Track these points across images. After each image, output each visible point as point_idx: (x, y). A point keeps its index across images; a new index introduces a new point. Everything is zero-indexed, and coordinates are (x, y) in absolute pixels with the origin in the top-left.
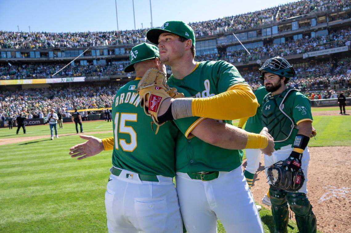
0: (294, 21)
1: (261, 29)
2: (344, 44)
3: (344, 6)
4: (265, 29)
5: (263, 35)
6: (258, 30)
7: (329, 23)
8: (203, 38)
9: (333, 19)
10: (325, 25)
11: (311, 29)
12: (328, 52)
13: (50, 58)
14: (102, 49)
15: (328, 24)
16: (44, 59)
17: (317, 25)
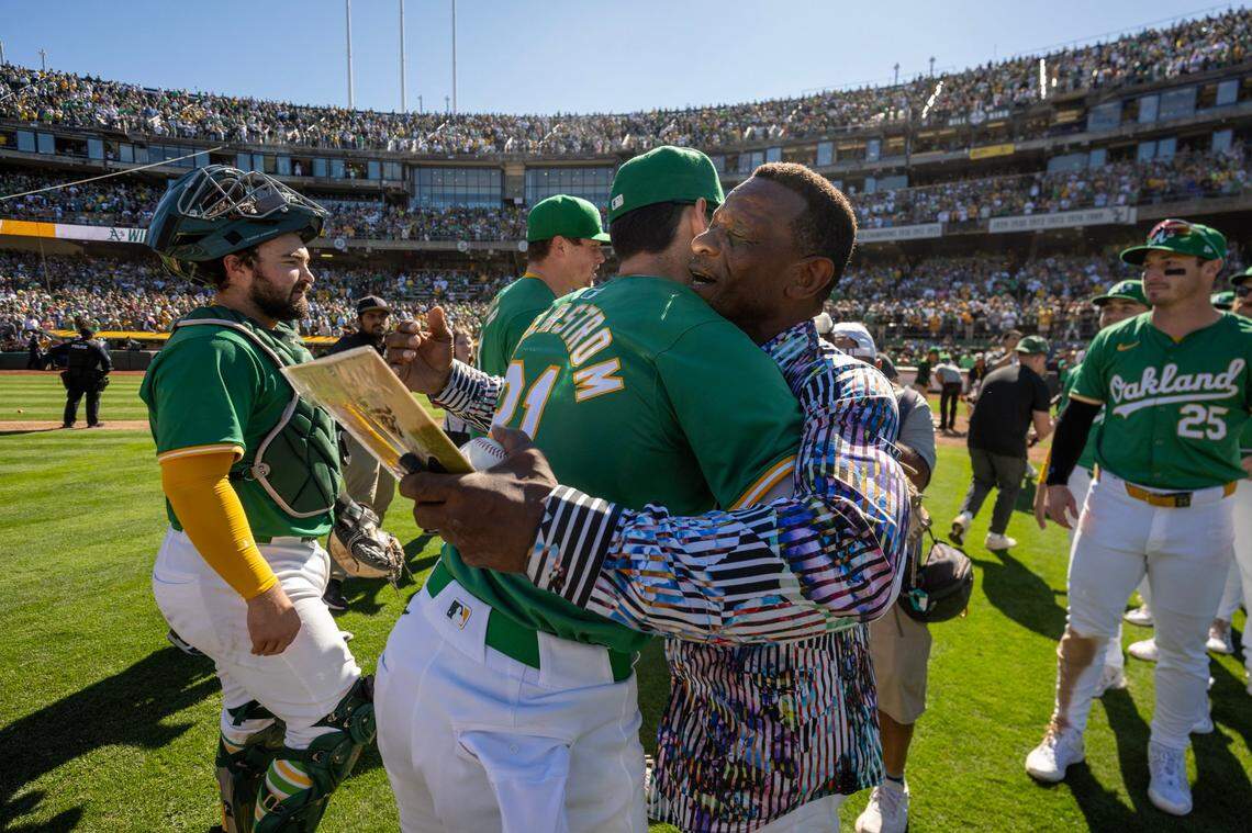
0: (825, 141)
1: (739, 153)
2: (933, 218)
3: (953, 115)
4: (748, 155)
5: (741, 170)
6: (730, 153)
7: (912, 156)
8: (577, 159)
9: (925, 146)
10: (900, 162)
11: (866, 167)
12: (891, 234)
13: (91, 160)
14: (271, 154)
15: (907, 158)
16: (68, 160)
17: (880, 159)
